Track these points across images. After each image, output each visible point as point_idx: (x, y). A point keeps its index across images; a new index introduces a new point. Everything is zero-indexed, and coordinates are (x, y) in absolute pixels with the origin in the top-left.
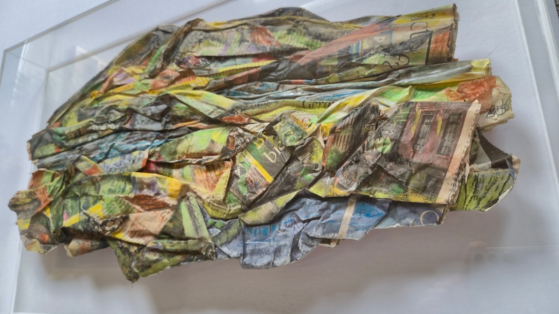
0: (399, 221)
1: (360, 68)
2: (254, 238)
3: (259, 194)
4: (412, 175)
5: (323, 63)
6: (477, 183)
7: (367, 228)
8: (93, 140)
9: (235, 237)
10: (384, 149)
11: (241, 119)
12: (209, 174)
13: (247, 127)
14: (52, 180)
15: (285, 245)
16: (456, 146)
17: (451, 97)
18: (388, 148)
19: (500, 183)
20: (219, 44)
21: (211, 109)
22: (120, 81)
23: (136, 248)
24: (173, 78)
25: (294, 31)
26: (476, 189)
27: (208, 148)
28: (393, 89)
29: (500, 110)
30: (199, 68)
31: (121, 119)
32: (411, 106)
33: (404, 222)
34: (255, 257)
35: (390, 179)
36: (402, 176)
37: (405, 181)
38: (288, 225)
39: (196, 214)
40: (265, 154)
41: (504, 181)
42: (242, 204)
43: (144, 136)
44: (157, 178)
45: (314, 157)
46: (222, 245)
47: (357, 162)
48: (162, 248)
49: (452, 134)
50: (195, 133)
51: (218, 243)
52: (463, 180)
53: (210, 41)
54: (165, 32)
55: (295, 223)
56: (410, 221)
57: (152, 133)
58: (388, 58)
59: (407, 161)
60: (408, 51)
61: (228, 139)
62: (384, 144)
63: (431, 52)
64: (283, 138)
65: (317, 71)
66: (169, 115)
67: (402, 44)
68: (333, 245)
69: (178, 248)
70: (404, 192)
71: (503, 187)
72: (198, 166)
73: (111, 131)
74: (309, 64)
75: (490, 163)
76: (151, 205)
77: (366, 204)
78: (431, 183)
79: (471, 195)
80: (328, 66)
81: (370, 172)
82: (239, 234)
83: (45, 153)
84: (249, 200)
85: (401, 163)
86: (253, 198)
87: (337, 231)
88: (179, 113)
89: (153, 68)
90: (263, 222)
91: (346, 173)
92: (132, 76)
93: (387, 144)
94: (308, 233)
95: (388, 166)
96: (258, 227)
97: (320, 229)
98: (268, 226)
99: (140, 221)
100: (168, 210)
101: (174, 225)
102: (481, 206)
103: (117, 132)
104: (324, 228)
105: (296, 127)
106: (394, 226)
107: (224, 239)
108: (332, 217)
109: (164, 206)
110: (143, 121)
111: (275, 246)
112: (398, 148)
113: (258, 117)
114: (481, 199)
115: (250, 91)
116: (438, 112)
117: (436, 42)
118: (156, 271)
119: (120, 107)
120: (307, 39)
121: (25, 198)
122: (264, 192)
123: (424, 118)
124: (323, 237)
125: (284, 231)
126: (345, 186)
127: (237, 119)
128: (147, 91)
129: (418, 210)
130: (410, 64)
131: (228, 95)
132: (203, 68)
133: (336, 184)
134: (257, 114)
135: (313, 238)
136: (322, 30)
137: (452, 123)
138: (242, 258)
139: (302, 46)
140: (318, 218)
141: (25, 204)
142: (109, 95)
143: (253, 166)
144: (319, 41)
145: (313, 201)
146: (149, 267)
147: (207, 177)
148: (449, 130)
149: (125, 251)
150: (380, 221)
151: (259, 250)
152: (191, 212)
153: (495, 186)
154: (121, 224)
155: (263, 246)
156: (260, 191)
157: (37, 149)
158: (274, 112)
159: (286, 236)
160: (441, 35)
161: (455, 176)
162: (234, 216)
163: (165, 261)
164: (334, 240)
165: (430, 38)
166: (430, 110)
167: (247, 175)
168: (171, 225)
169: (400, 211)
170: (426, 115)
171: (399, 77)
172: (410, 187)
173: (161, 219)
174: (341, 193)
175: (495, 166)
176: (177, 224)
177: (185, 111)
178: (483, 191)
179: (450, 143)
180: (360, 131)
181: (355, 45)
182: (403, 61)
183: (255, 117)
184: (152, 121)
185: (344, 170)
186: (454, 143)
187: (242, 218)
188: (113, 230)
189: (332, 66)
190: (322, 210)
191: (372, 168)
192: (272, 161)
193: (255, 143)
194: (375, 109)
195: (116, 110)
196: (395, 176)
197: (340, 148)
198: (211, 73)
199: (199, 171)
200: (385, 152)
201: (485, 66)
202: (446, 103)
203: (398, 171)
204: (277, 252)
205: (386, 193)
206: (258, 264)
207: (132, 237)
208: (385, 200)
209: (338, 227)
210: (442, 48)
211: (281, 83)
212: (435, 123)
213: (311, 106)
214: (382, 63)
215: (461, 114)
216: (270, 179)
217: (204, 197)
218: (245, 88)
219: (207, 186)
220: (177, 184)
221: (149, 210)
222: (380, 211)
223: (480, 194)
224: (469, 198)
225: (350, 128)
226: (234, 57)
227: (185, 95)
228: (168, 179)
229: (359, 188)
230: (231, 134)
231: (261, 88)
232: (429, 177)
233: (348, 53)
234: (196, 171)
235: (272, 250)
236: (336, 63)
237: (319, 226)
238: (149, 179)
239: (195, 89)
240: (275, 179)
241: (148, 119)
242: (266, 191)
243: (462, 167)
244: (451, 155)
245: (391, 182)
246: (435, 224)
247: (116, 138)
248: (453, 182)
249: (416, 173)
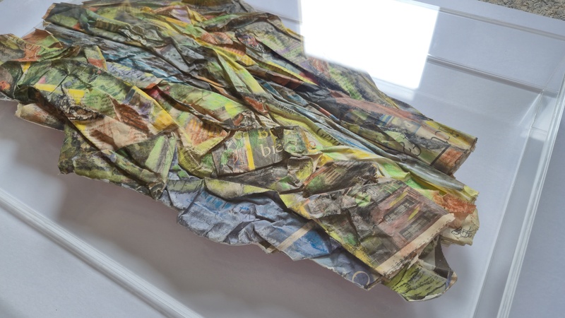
0: (335, 266)
1: (380, 134)
2: (205, 204)
3: (235, 172)
4: (370, 236)
5: (354, 111)
6: (415, 275)
7: (306, 255)
8: (117, 41)
9: (189, 192)
10: (361, 203)
11: (260, 108)
12: (202, 130)
13: (261, 117)
14: (52, 47)
15: (228, 225)
16: (418, 236)
17: (436, 199)
18: (365, 204)
19: (434, 286)
20: (281, 44)
21: (241, 84)
22: (177, 15)
23: (88, 147)
24: (225, 43)
25: (347, 76)
26: (411, 279)
27: (215, 111)
28: (394, 165)
29: (465, 233)
30: (253, 50)
31: (155, 42)
32: (402, 185)
33: (339, 269)
34: (194, 219)
35: (351, 228)
36: (362, 232)
37: (362, 237)
38: (242, 210)
39: (168, 152)
40: (261, 145)
41: (438, 286)
42: (215, 170)
43: (166, 67)
44: (154, 104)
45: (301, 174)
46: (173, 191)
47: (334, 198)
48: (114, 161)
49: (420, 226)
50: (213, 94)
51: (170, 188)
52: (406, 265)
53: (276, 38)
54: (242, 7)
55: (249, 213)
56: (345, 271)
57: (175, 69)
58: (406, 141)
59: (374, 223)
60: (424, 146)
61: (238, 115)
62: (364, 199)
63: (440, 158)
64: (286, 143)
65: (346, 115)
66: (201, 66)
67: (422, 138)
68: (269, 251)
69: (130, 170)
70: (355, 246)
71: (434, 290)
72: (198, 119)
73: (139, 44)
74: (343, 105)
75: (435, 267)
76: (132, 121)
77: (318, 236)
78: (381, 251)
79: (406, 281)
80: (356, 117)
81: (339, 213)
82: (194, 191)
83: (62, 22)
84: (223, 171)
85: (368, 222)
86: (228, 171)
87: (280, 241)
88: (211, 70)
89: (213, 24)
90: (222, 195)
91: (319, 201)
92: (190, 18)
93: (366, 201)
94: (256, 228)
95: (356, 218)
96: (215, 197)
97: (268, 231)
98: (224, 202)
99: (112, 127)
100: (144, 134)
101: (141, 149)
102: (408, 294)
103: (145, 49)
104: (272, 231)
105: (302, 142)
106: (329, 268)
107: (179, 187)
108: (284, 228)
109: (144, 129)
110: (174, 55)
111: (219, 221)
112: (373, 209)
113: (275, 115)
114: (410, 289)
115: (282, 93)
116: (419, 203)
117: (449, 154)
118: (93, 177)
119: (162, 33)
120: (352, 88)
121: (13, 43)
122: (240, 173)
123: (406, 200)
124: (266, 238)
125: (235, 213)
126: (312, 210)
127: (257, 106)
128: (195, 37)
129: (357, 266)
130: (419, 157)
131: (262, 84)
132: (255, 52)
133: (305, 204)
134: (276, 113)
135: (256, 234)
136: (368, 90)
137: (426, 218)
138: (183, 212)
139: (346, 89)
140: (271, 221)
141: (9, 48)
142: (159, 19)
143: (244, 148)
144: (361, 96)
145: (277, 206)
146: (89, 169)
147: (199, 131)
148: (419, 221)
149: (76, 143)
150: (320, 256)
151: (203, 215)
152: (165, 149)
153: (428, 286)
154: (91, 118)
155: (207, 214)
156: (237, 171)
157: (58, 15)
158: (290, 121)
159: (234, 219)
160: (455, 152)
161: (403, 259)
162: (200, 176)
163: (109, 173)
164: (273, 247)
165: (446, 148)
166: (414, 198)
167: (235, 152)
168: (137, 148)
169: (342, 259)
170: (409, 200)
171: (405, 161)
172: (363, 244)
173: (132, 137)
174: (305, 213)
175: (436, 271)
176: (144, 150)
177: (218, 72)
178: (417, 284)
179: (414, 231)
180: (351, 178)
181: (387, 116)
182: (415, 151)
183: (272, 114)
184: (182, 60)
185: (319, 198)
186: (417, 233)
187: (206, 181)
188: (79, 120)
189: (360, 118)
190: (280, 218)
191: (342, 211)
192: (264, 155)
193: (259, 132)
194: (373, 170)
195: (157, 32)
196: (357, 229)
197: (327, 180)
198: (260, 60)
199: (195, 123)
200: (360, 205)
201: (473, 195)
202: (430, 201)
203: (361, 226)
204: (218, 226)
205: (340, 237)
206: (193, 226)
207: (92, 135)
208: (336, 242)
209: (284, 239)
210: (450, 161)
211: (310, 104)
212: (412, 210)
213: (323, 136)
214: (399, 141)
215: (436, 215)
216: (252, 166)
217: (185, 144)
218: (280, 88)
219: (194, 138)
220: (168, 120)
221: (127, 124)
222: (326, 249)
223: (414, 285)
224: (402, 283)
225: (345, 170)
226: (287, 61)
227: (227, 60)
228: (163, 112)
229: (321, 219)
230: (244, 114)
231: (292, 97)
232: (382, 246)
233: (378, 117)
234: (192, 121)
235: (214, 222)
236: (364, 118)
237: (268, 227)
238: (147, 100)
239: (237, 62)
240: (256, 170)
241: (180, 57)
242: (242, 173)
243: (412, 255)
244: (409, 241)
245: (350, 231)
246: (363, 287)
247: (139, 53)
248: (399, 261)
249: (374, 236)
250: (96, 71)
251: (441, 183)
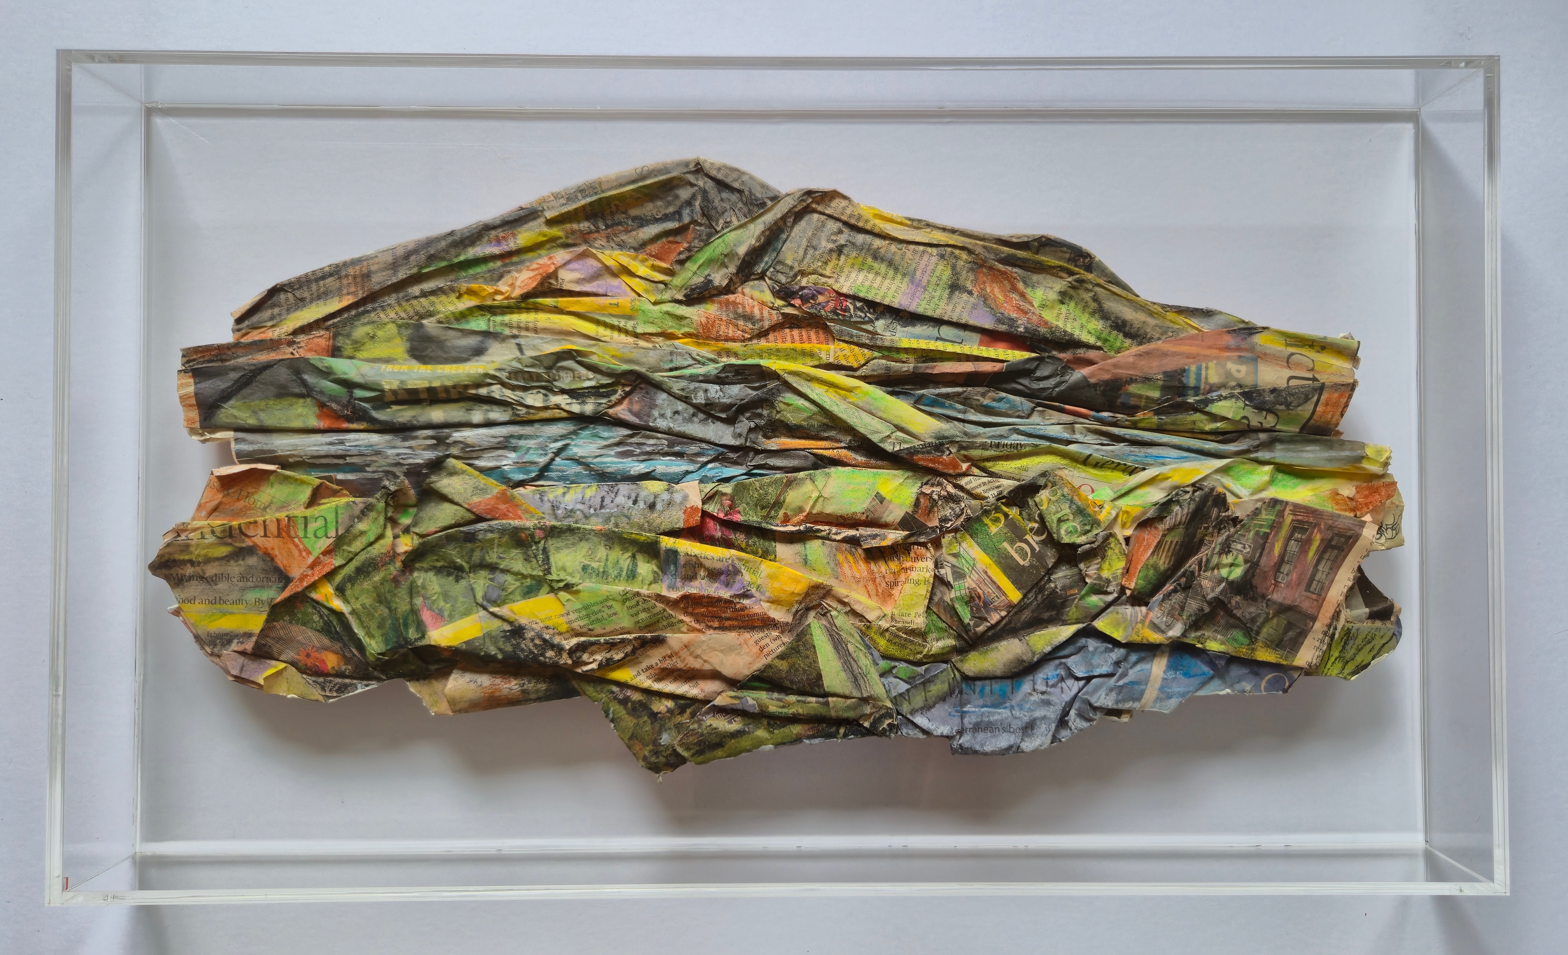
0: (1231, 686)
1: (1198, 416)
2: (981, 702)
3: (993, 622)
4: (1267, 620)
5: (1133, 388)
6: (1347, 639)
7: (1183, 695)
8: (489, 424)
9: (943, 698)
10: (1230, 573)
11: (956, 466)
12: (873, 566)
13: (963, 481)
14: (313, 502)
15: (1044, 718)
16: (1332, 581)
17: (1337, 504)
18: (1237, 573)
19: (1378, 643)
20: (891, 273)
21: (886, 430)
22: (579, 281)
23: (670, 704)
24: (767, 324)
25: (1071, 298)
26: (1344, 647)
27: (868, 510)
28: (1243, 463)
29: (1389, 531)
30: (846, 322)
31: (596, 392)
32: (1278, 507)
33: (1238, 687)
34: (981, 736)
35: (1232, 621)
36: (1253, 620)
37: (1255, 628)
38: (1051, 682)
39: (851, 648)
40: (1006, 545)
41: (1384, 642)
42: (959, 637)
43: (677, 449)
44: (740, 559)
45: (1106, 566)
46: (913, 712)
47: (1187, 588)
48: (757, 710)
49: (1329, 563)
50: (835, 471)
51: (905, 708)
52: (1332, 637)
53: (870, 260)
54: (722, 185)
55: (1062, 679)
56: (1248, 687)
57: (704, 445)
58: (1249, 412)
59: (1264, 596)
60: (1282, 407)
61: (918, 499)
62: (1232, 565)
63: (1315, 417)
64: (1054, 525)
65: (1119, 401)
66: (760, 416)
67: (1274, 391)
68: (1125, 719)
69: (800, 711)
70: (1249, 645)
71: (1380, 649)
72: (847, 546)
73: (557, 413)
74: (1106, 383)
75: (1367, 610)
76: (728, 619)
77: (1187, 657)
78: (1291, 634)
79: (1336, 654)
80: (1140, 397)
81: (1207, 609)
82: (951, 692)
83: (269, 420)
84: (975, 633)
85: (1254, 599)
86: (981, 629)
87: (1139, 699)
88: (792, 418)
89: (699, 280)
90: (998, 673)
91: (1167, 605)
92: (615, 275)
93: (1237, 566)
94: (1093, 700)
95: (1233, 602)
96: (987, 682)
97: (1113, 695)
98: (1008, 682)
99: (699, 652)
100: (775, 633)
101: (792, 666)
102: (1346, 671)
103: (582, 421)
104: (1119, 694)
105: (1078, 507)
106: (1222, 693)
107: (918, 700)
108: (1132, 674)
109: (767, 623)
110: (676, 412)
111: (1026, 719)
112: (1253, 576)
113: (988, 464)
114: (1347, 662)
115: (966, 402)
116: (1317, 525)
117: (1327, 405)
118: (736, 753)
119: (594, 360)
120: (1097, 325)
122: (1003, 618)
123: (1294, 529)
124: (1115, 707)
125: (1043, 693)
126: (1163, 627)
127: (945, 465)
128: (679, 333)
129: (1262, 671)
130: (1278, 427)
131: (918, 403)
132: (855, 325)
133: (1147, 622)
134: (988, 459)
135: (1095, 709)
136: (1128, 314)
137: (1334, 547)
138: (958, 737)
139: (1092, 340)
140: (1110, 675)
141: (208, 560)
142: (537, 309)
143: (980, 566)
144: (1121, 336)
145: (1103, 646)
146: (720, 745)
147: (872, 572)
148: (1326, 556)
149: (637, 709)
150: (1203, 684)
151: (990, 723)
152: (838, 643)
153: (1369, 647)
154: (634, 651)
155: (997, 717)
156: (994, 618)
157: (232, 402)
158: (1024, 462)
159: (1048, 703)
160: (1336, 395)
161: (1325, 629)
162: (942, 658)
163: (761, 733)
164: (1128, 712)
165: (1320, 395)
166: (1306, 519)
167: (970, 582)
168: (783, 665)
169: (1236, 671)
170: (1298, 527)
171: (1257, 448)
172: (1260, 638)
173: (755, 649)
174: (1155, 637)
175: (1372, 616)
176: (801, 663)
177: (810, 418)
178: (1353, 651)
179: (1324, 577)
180: (1194, 535)
181: (1193, 368)
182: (1270, 421)
183: (982, 464)
184: (701, 416)
185: (1163, 600)
186: (1330, 577)
187: (958, 665)
188: (608, 665)
189: (1148, 398)
190: (1117, 664)
191: (1209, 603)
192: (1021, 562)
193: (986, 521)
194: (1221, 501)
195: (580, 363)
196: (1243, 619)
197: (1161, 562)
198: (879, 343)
199: (850, 558)
200: (1231, 578)
201: (1383, 459)
202: (1332, 516)
203: (1248, 610)
204: (1029, 728)
205: (1222, 643)
206: (988, 748)
207: (659, 679)
208: (1220, 655)
209: (1142, 693)
210: (1333, 416)
211: (1039, 405)
212: (1309, 542)
213: (1099, 465)
214: (1238, 418)
215: (1350, 537)
216: (1015, 596)
217: (871, 616)
218: (958, 394)
219: (873, 593)
220: (797, 581)
221: (722, 628)
222: (1205, 669)
223: (1348, 656)
224: (1332, 659)
225: (1181, 530)
226: (938, 322)
227: (810, 379)
228: (766, 567)
229: (1184, 635)
230: (927, 490)
231: (994, 404)
232: (1290, 626)
233: (1181, 381)
234: (840, 557)
235: (1017, 724)
236: (1156, 394)
237: (1111, 690)
238: (720, 560)
239: (830, 367)
240: (1025, 596)
241: (691, 410)
242: (1005, 616)
243: (1336, 615)
244: (1323, 595)
245: (1234, 627)
246: (1281, 692)
247: (575, 433)
248: (1321, 636)
249: (1273, 617)
250: (532, 536)
251: (1330, 460)
